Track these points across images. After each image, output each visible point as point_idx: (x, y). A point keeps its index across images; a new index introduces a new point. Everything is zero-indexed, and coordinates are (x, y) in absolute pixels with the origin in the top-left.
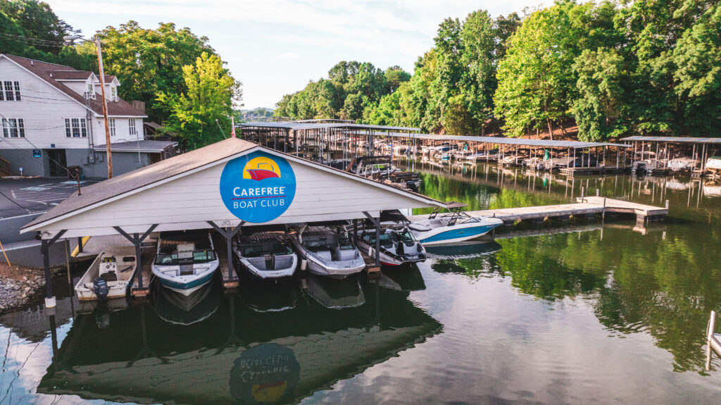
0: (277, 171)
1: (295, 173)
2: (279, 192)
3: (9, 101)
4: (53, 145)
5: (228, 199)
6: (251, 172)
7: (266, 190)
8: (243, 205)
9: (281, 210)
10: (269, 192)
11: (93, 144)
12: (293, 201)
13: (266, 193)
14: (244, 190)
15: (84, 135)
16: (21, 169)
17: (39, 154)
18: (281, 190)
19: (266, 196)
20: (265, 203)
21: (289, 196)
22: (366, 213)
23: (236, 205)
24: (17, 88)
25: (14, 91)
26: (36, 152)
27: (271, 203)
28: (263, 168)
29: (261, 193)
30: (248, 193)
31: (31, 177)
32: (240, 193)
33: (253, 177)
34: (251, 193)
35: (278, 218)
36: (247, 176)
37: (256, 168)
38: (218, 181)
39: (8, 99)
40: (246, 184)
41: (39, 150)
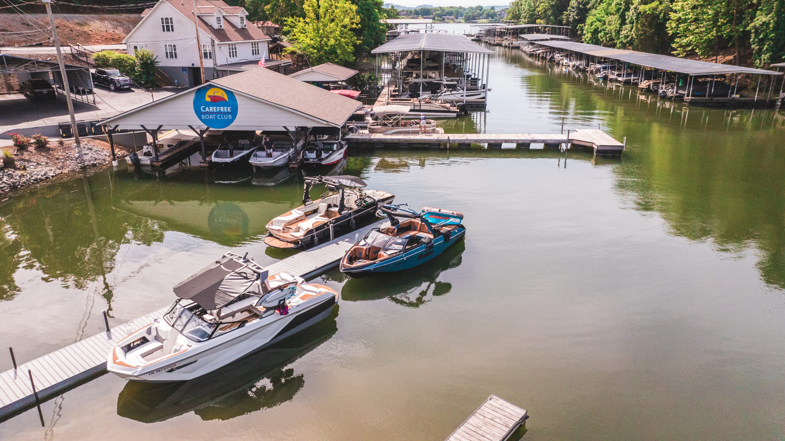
0: (226, 97)
1: (237, 99)
2: (227, 110)
3: (168, 32)
4: (193, 65)
5: (199, 113)
6: (209, 96)
7: (220, 108)
8: (207, 117)
9: (232, 121)
10: (222, 110)
11: (216, 64)
12: (237, 116)
13: (220, 110)
14: (207, 108)
15: (211, 57)
16: (176, 81)
17: (185, 70)
18: (229, 109)
19: (220, 113)
20: (220, 117)
21: (234, 112)
22: (285, 127)
23: (203, 117)
24: (172, 23)
25: (170, 24)
26: (184, 69)
27: (223, 117)
28: (216, 94)
29: (217, 110)
30: (209, 110)
31: (180, 87)
32: (205, 110)
33: (212, 100)
34: (211, 110)
35: (228, 127)
36: (208, 99)
37: (213, 95)
38: (192, 102)
39: (167, 31)
40: (208, 104)
41: (185, 68)
